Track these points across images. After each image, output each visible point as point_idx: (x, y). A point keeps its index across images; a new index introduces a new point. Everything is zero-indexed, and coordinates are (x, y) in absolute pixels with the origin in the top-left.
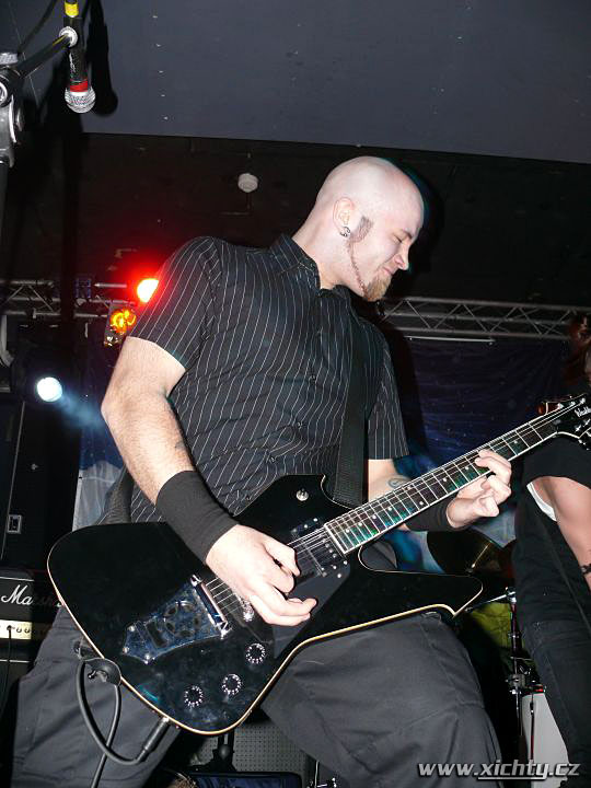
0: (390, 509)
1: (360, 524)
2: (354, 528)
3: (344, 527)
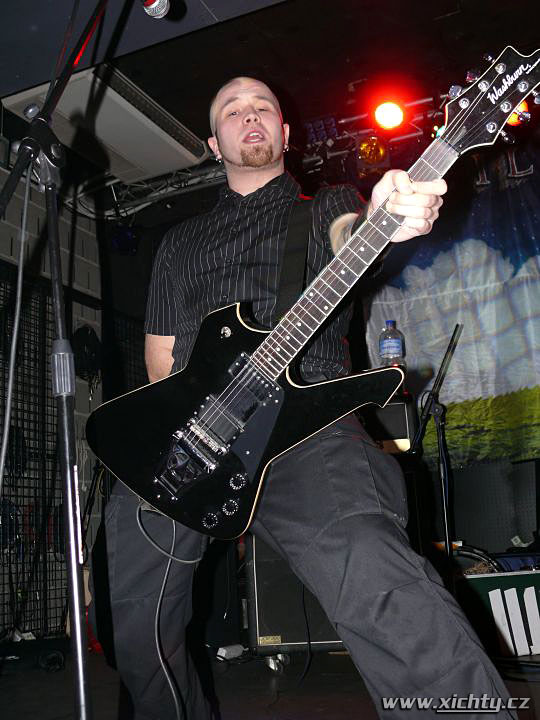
0: (299, 325)
1: (278, 349)
2: (274, 355)
3: (266, 356)
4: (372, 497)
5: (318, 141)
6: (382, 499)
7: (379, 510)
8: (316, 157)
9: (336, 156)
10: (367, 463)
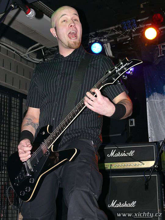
1: (51, 139)
4: (88, 186)
5: (128, 29)
6: (91, 187)
7: (88, 191)
8: (127, 37)
9: (136, 36)
10: (90, 174)
